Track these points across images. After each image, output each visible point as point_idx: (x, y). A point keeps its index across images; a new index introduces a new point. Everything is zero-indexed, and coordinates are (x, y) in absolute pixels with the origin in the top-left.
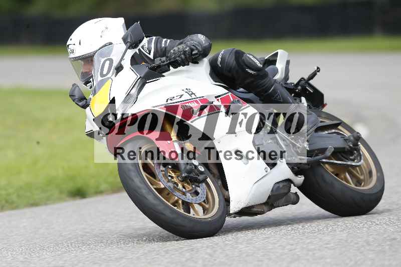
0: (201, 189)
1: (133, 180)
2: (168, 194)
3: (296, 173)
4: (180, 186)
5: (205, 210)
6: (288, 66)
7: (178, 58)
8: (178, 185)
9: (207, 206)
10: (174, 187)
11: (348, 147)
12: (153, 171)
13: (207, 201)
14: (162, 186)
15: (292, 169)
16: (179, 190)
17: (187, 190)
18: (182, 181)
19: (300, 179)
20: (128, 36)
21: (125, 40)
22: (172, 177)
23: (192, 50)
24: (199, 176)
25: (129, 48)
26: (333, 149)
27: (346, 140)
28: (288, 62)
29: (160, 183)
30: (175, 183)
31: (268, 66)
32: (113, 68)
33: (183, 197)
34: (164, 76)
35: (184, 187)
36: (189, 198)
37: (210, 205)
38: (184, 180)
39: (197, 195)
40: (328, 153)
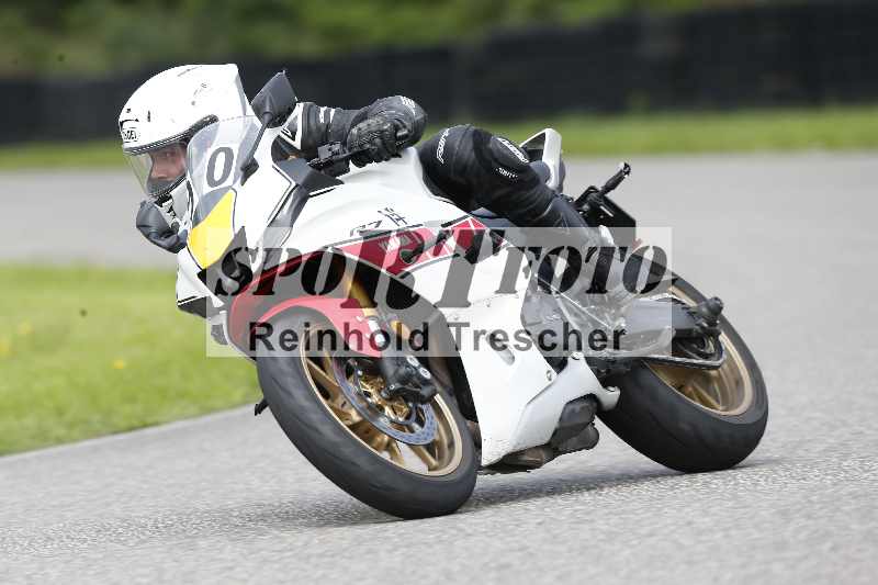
3: (606, 383)
7: (367, 146)
11: (698, 328)
18: (392, 400)
19: (612, 395)
20: (265, 99)
21: (258, 108)
23: (396, 129)
24: (421, 389)
25: (268, 126)
27: (691, 314)
32: (232, 170)
34: (340, 183)
38: (394, 397)
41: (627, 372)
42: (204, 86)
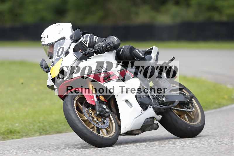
0: (107, 121)
1: (71, 115)
2: (89, 123)
3: (158, 114)
4: (95, 119)
5: (108, 132)
6: (158, 55)
7: (99, 50)
8: (94, 118)
9: (109, 130)
10: (93, 119)
11: (186, 101)
12: (82, 110)
13: (109, 127)
14: (86, 119)
15: (156, 112)
16: (95, 121)
17: (99, 121)
18: (97, 116)
19: (160, 117)
20: (73, 36)
21: (71, 38)
22: (91, 114)
23: (107, 46)
24: (105, 114)
25: (73, 42)
26: (178, 102)
27: (186, 97)
28: (158, 53)
29: (85, 117)
30: (93, 117)
31: (146, 55)
32: (63, 53)
33: (97, 125)
34: (90, 59)
35: (97, 120)
36: (100, 125)
37: (110, 129)
38: (98, 116)
39: (104, 124)
40: (176, 104)
41: (165, 112)
42: (62, 29)
